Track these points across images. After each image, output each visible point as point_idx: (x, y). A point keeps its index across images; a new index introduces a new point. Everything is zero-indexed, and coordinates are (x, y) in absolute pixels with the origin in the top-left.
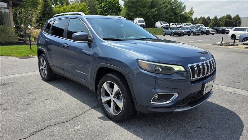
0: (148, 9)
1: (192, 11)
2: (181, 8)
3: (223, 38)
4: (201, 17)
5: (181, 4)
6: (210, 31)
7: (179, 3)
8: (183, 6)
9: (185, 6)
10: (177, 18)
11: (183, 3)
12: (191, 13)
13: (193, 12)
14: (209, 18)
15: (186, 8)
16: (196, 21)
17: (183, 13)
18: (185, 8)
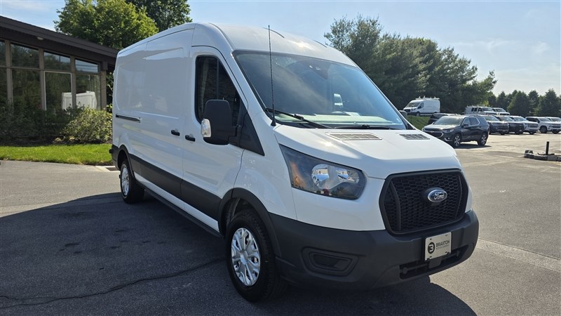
0: (385, 74)
1: (489, 78)
2: (463, 72)
3: (548, 143)
4: (515, 92)
5: (464, 63)
6: (525, 126)
7: (460, 61)
8: (471, 67)
9: (475, 69)
10: (455, 93)
11: (469, 62)
12: (489, 84)
13: (494, 82)
14: (534, 94)
15: (477, 73)
16: (502, 102)
17: (470, 83)
18: (474, 72)
